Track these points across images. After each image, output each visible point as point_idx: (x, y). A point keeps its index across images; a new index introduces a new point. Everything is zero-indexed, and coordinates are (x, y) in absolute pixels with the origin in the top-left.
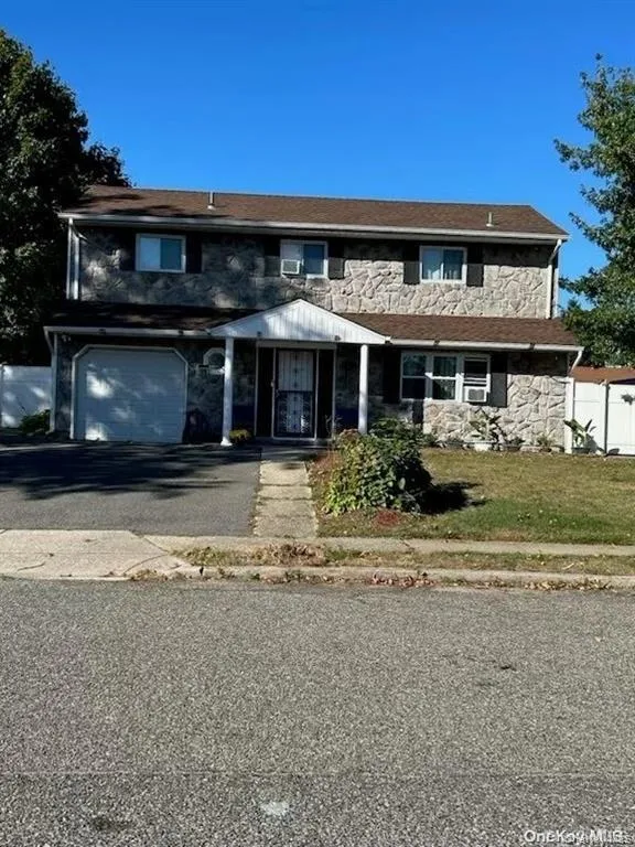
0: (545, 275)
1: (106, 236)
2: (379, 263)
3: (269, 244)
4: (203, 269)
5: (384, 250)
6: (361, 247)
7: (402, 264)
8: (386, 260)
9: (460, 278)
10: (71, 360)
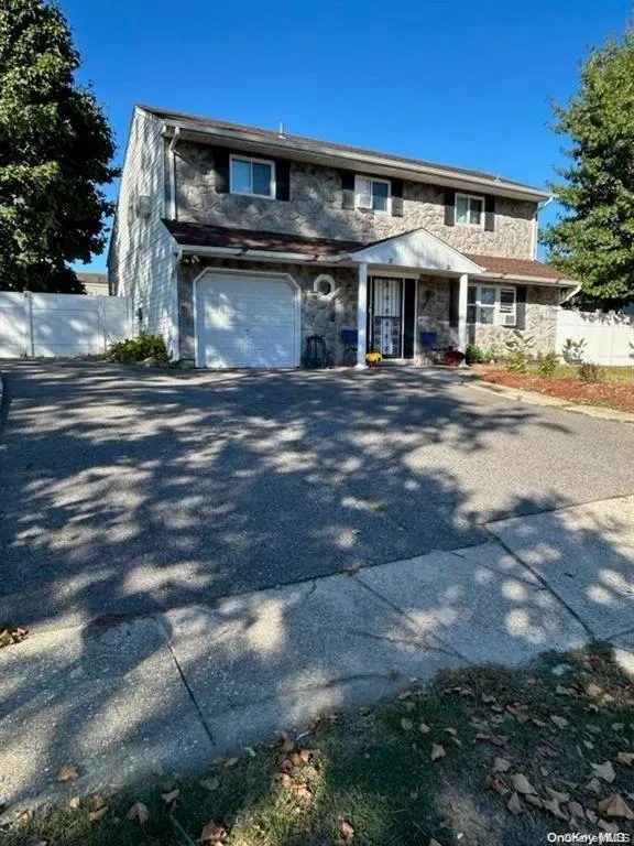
0: (530, 225)
1: (200, 153)
2: (428, 204)
3: (346, 178)
4: (291, 197)
5: (431, 193)
6: (416, 188)
7: (443, 207)
8: (432, 202)
9: (478, 223)
10: (191, 283)
